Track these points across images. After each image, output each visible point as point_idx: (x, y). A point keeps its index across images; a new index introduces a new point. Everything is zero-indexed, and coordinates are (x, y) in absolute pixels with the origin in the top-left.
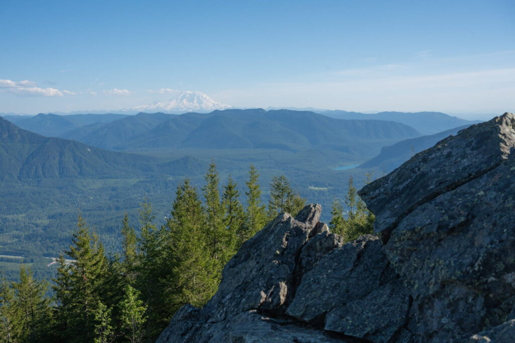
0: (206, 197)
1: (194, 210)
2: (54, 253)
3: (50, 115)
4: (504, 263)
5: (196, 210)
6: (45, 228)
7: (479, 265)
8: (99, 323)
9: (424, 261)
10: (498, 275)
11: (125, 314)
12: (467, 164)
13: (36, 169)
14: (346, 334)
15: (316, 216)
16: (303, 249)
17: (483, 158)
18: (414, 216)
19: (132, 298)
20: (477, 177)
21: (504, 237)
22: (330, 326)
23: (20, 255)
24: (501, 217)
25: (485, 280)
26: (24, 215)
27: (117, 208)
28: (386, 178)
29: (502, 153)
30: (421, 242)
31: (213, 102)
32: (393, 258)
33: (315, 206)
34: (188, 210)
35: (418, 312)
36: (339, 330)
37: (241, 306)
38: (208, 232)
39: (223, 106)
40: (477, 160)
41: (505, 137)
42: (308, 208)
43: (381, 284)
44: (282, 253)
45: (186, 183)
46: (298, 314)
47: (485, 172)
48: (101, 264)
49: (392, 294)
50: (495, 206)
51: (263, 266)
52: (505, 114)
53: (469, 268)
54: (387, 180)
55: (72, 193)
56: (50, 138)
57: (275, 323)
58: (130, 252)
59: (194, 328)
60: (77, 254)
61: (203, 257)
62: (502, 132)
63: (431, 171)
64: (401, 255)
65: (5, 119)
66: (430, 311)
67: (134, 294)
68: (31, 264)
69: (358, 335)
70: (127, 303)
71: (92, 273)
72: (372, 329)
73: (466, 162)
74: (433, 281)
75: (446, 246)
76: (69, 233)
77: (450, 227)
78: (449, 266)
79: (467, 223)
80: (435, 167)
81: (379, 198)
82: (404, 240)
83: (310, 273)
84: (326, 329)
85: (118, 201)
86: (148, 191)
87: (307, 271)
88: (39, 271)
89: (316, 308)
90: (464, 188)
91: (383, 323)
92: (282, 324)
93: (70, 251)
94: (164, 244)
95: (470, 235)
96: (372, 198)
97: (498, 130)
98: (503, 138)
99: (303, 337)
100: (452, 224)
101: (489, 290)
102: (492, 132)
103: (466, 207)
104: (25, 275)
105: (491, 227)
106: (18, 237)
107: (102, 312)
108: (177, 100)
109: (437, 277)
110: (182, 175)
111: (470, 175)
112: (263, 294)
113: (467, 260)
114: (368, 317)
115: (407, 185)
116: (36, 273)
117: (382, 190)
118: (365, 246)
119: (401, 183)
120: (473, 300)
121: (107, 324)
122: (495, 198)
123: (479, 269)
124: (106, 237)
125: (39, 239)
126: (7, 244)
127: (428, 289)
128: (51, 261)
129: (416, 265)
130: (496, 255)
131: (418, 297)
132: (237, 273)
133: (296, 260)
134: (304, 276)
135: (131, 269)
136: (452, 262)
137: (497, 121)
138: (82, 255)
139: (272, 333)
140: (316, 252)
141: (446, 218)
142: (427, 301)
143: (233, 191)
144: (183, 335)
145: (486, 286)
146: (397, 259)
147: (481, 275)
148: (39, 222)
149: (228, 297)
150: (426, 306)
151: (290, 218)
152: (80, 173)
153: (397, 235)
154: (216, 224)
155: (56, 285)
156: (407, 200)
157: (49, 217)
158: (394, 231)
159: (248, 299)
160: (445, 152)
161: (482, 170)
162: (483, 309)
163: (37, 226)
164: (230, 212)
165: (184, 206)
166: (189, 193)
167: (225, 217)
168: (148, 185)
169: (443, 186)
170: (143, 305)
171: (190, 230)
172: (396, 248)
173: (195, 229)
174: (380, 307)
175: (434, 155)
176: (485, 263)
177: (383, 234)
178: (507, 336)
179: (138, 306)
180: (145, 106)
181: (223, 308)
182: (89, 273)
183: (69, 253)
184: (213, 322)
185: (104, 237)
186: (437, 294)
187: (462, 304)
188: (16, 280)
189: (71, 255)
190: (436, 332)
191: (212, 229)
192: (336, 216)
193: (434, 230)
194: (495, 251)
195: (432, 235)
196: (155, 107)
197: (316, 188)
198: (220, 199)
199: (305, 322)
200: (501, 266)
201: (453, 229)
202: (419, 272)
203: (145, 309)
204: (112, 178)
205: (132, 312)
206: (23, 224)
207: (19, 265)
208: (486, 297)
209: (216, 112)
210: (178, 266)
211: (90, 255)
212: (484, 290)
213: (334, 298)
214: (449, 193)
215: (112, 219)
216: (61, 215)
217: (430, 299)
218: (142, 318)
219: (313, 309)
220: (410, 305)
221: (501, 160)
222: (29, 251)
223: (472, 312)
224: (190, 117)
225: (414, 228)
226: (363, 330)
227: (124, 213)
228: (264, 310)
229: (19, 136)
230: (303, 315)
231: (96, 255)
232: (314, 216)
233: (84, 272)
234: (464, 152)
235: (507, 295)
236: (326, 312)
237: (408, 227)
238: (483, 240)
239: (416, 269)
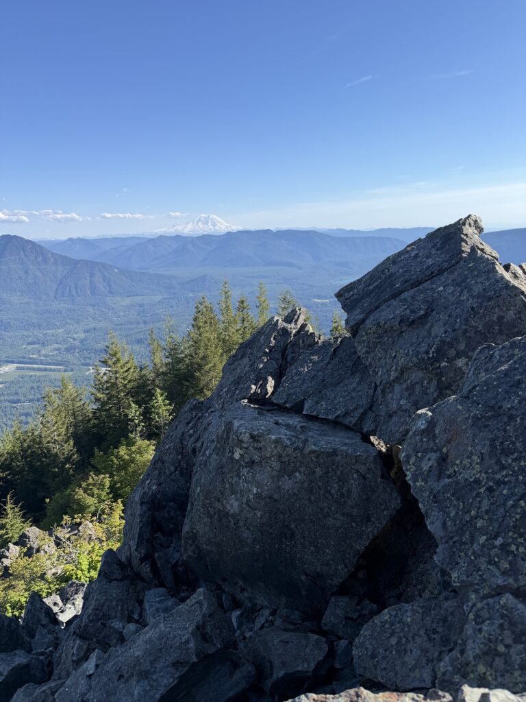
0: (221, 310)
1: (211, 322)
2: (91, 362)
3: (79, 239)
4: (456, 350)
5: (213, 322)
6: (81, 342)
7: (433, 352)
8: (133, 420)
9: (387, 351)
10: (450, 361)
11: (154, 412)
12: (430, 263)
13: (70, 288)
14: (320, 416)
15: (300, 317)
16: (289, 346)
17: (446, 257)
18: (380, 312)
19: (160, 399)
20: (438, 275)
21: (457, 327)
22: (307, 410)
23: (61, 365)
24: (456, 309)
25: (438, 365)
26: (62, 330)
27: (145, 322)
28: (359, 281)
29: (463, 252)
30: (385, 335)
31: (226, 224)
32: (361, 350)
33: (300, 309)
34: (206, 322)
35: (381, 396)
36: (314, 414)
37: (235, 397)
38: (224, 341)
39: (234, 228)
40: (440, 259)
41: (467, 237)
42: (294, 312)
43: (352, 374)
44: (270, 351)
45: (203, 298)
46: (281, 402)
47: (446, 269)
48: (132, 370)
49: (361, 382)
50: (452, 299)
51: (254, 362)
52: (469, 216)
53: (424, 355)
54: (360, 282)
55: (104, 310)
56: (80, 261)
57: (262, 409)
58: (157, 360)
59: (197, 417)
60: (110, 362)
61: (220, 362)
62: (464, 232)
63: (398, 271)
64: (367, 347)
65: (38, 243)
66: (390, 394)
67: (162, 395)
68: (71, 373)
69: (330, 417)
70: (156, 402)
71: (124, 379)
72: (342, 412)
73: (430, 262)
74: (394, 368)
75: (406, 337)
76: (102, 345)
77: (411, 320)
78: (407, 355)
79: (426, 315)
80: (402, 268)
81: (352, 298)
82: (370, 333)
83: (293, 367)
84: (304, 413)
85: (145, 316)
86: (172, 307)
87: (291, 365)
88: (79, 379)
89: (296, 396)
90: (426, 285)
91: (352, 406)
92: (268, 411)
93: (103, 360)
94: (187, 352)
95: (427, 327)
96: (346, 299)
97: (461, 231)
98: (465, 238)
99: (283, 420)
100: (412, 317)
101: (441, 374)
102: (455, 233)
103: (427, 302)
104: (65, 382)
105: (447, 318)
106: (58, 349)
107: (134, 411)
108: (193, 224)
109: (397, 365)
110: (201, 292)
111: (432, 273)
112: (254, 387)
113: (423, 348)
114: (339, 402)
115: (377, 285)
116: (76, 380)
117: (355, 291)
118: (340, 342)
119: (372, 284)
120: (428, 383)
121: (139, 421)
122: (453, 292)
123: (433, 356)
124: (137, 348)
125: (77, 350)
126: (49, 356)
127: (389, 376)
128: (89, 370)
129: (380, 355)
130: (449, 342)
131: (381, 383)
132: (234, 370)
133: (283, 356)
134: (288, 370)
135: (158, 374)
136: (410, 351)
137: (461, 222)
138: (114, 364)
139: (258, 417)
140: (300, 349)
141: (408, 312)
142: (388, 385)
143: (245, 304)
144: (188, 423)
145: (438, 370)
146: (364, 350)
147: (434, 361)
148: (75, 336)
149: (225, 390)
150: (388, 390)
151: (278, 320)
152: (110, 292)
153: (365, 330)
154: (230, 334)
155: (94, 391)
156: (374, 299)
157: (85, 332)
158: (362, 326)
159: (241, 391)
160: (413, 254)
161: (444, 268)
162: (435, 391)
163: (74, 339)
164: (243, 323)
165: (202, 319)
166: (206, 307)
167: (238, 328)
168: (171, 301)
169: (407, 284)
170: (170, 404)
171: (209, 340)
172: (364, 341)
173: (212, 338)
174: (349, 393)
175: (403, 257)
176: (438, 351)
177: (352, 329)
178: (445, 409)
179: (165, 405)
180: (164, 230)
181: (221, 399)
182: (122, 378)
183: (103, 362)
184: (212, 412)
185: (134, 348)
186: (397, 380)
187: (418, 387)
188: (59, 387)
189: (105, 363)
190: (395, 412)
191: (227, 338)
192: (336, 324)
193: (397, 323)
194: (448, 339)
195: (395, 328)
196: (174, 229)
197: (319, 301)
198: (233, 312)
199: (287, 408)
200: (452, 352)
201: (413, 322)
202: (383, 361)
203: (172, 408)
204: (138, 295)
205: (161, 411)
206: (62, 339)
207: (60, 373)
208: (439, 381)
209: (229, 233)
210: (199, 370)
211: (122, 362)
212: (437, 374)
213: (312, 387)
214: (412, 290)
215: (141, 332)
216: (95, 329)
217: (391, 385)
218: (169, 416)
219: (294, 397)
220: (375, 390)
221: (462, 258)
222: (68, 362)
223: (426, 394)
224: (206, 239)
225: (379, 323)
226: (335, 413)
227: (151, 326)
228: (253, 399)
229: (52, 259)
230: (285, 402)
231: (127, 363)
232: (298, 318)
233: (117, 378)
234: (429, 253)
235: (458, 378)
236: (304, 399)
237: (374, 322)
238: (438, 330)
239: (380, 359)
